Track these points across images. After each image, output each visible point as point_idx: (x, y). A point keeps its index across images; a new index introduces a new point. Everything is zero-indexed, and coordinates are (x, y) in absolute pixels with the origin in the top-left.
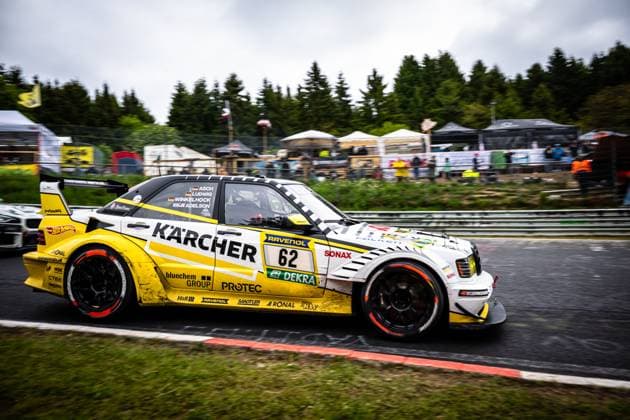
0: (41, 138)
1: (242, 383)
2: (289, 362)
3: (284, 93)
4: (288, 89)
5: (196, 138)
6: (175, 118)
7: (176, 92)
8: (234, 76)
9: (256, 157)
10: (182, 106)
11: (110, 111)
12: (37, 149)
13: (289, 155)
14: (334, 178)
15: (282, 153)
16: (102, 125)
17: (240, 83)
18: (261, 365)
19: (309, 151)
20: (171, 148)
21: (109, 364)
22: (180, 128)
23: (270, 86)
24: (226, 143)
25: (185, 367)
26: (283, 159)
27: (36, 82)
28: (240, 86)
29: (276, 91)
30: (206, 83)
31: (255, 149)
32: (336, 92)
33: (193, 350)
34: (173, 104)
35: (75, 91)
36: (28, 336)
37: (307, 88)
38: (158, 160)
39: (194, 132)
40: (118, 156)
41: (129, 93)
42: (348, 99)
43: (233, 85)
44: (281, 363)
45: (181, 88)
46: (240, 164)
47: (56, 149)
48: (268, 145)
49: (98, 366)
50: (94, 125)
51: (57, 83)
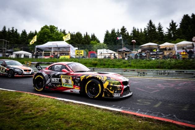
0: (70, 48)
1: (135, 127)
2: (150, 122)
3: (140, 31)
4: (141, 30)
5: (112, 46)
6: (106, 41)
7: (106, 33)
8: (123, 27)
9: (131, 52)
10: (108, 37)
11: (88, 40)
12: (69, 51)
13: (142, 51)
14: (158, 58)
15: (140, 51)
16: (85, 44)
17: (126, 29)
18: (140, 122)
19: (149, 50)
20: (105, 50)
21: (93, 115)
22: (107, 44)
23: (135, 29)
24: (121, 48)
25: (116, 119)
26: (140, 52)
27: (69, 33)
28: (126, 30)
29: (137, 31)
30: (115, 30)
31: (131, 49)
32: (158, 29)
33: (117, 113)
34: (105, 37)
35: (79, 35)
36: (71, 104)
37: (147, 29)
38: (101, 53)
39: (111, 45)
40: (90, 53)
41: (93, 34)
42: (163, 31)
43: (123, 30)
44: (147, 122)
45: (107, 32)
46: (126, 54)
47: (74, 51)
48: (135, 48)
49: (90, 115)
50: (84, 44)
51: (74, 33)
